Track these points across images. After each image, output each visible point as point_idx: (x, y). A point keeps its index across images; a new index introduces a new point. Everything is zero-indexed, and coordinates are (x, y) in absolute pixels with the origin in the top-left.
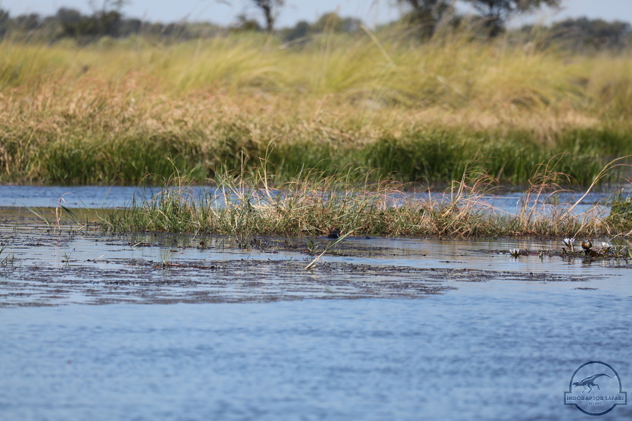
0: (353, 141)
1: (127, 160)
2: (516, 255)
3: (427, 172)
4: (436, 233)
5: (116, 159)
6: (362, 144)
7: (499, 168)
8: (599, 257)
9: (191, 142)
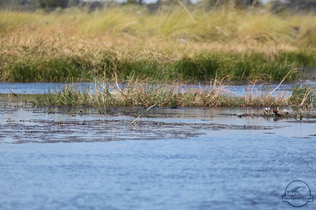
0: (169, 59)
1: (53, 70)
2: (240, 116)
3: (206, 74)
4: (202, 106)
5: (48, 69)
6: (173, 61)
7: (243, 72)
8: (282, 117)
9: (86, 60)
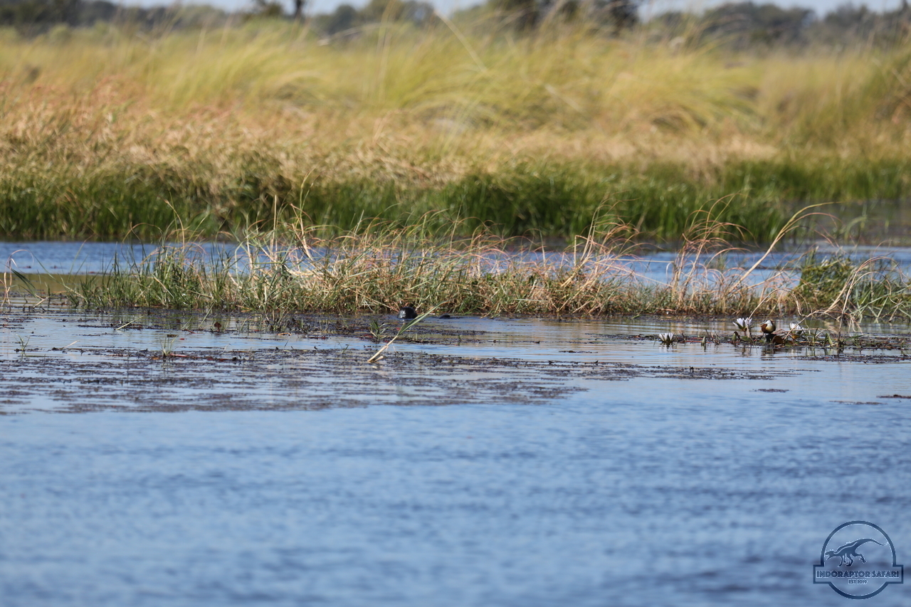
0: (428, 179)
1: (102, 204)
2: (668, 342)
3: (534, 223)
4: (552, 311)
5: (87, 203)
6: (442, 183)
7: (638, 217)
8: (786, 345)
9: (194, 178)
